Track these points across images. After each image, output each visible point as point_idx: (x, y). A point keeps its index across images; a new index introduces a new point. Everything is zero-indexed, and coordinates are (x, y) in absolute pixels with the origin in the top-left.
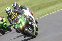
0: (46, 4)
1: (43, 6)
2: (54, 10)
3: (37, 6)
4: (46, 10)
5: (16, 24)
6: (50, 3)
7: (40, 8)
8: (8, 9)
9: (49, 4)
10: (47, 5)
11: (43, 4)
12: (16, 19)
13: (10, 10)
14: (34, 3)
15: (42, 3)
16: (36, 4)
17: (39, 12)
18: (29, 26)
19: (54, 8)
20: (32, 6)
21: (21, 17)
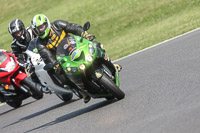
0: (149, 11)
1: (141, 19)
2: (177, 29)
3: (119, 17)
4: (149, 30)
5: (66, 60)
6: (162, 7)
7: (130, 25)
8: (40, 18)
9: (160, 10)
10: (153, 14)
11: (141, 12)
12: (67, 45)
13: (46, 24)
14: (111, 8)
15: (138, 9)
16: (117, 12)
17: (128, 36)
20: (107, 17)
21: (81, 41)
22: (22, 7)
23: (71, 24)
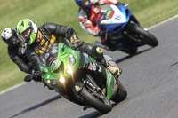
5: (46, 71)
9: (135, 5)
12: (48, 54)
18: (89, 77)
19: (150, 17)
21: (63, 50)
22: (12, 6)
23: (61, 26)
